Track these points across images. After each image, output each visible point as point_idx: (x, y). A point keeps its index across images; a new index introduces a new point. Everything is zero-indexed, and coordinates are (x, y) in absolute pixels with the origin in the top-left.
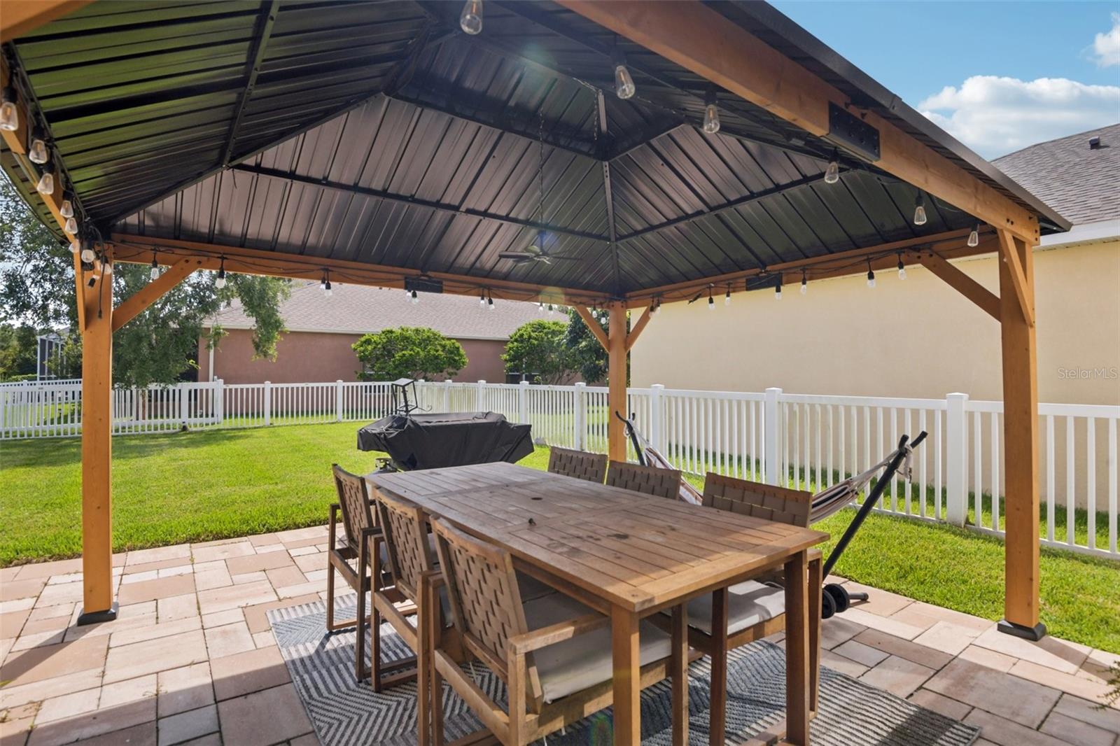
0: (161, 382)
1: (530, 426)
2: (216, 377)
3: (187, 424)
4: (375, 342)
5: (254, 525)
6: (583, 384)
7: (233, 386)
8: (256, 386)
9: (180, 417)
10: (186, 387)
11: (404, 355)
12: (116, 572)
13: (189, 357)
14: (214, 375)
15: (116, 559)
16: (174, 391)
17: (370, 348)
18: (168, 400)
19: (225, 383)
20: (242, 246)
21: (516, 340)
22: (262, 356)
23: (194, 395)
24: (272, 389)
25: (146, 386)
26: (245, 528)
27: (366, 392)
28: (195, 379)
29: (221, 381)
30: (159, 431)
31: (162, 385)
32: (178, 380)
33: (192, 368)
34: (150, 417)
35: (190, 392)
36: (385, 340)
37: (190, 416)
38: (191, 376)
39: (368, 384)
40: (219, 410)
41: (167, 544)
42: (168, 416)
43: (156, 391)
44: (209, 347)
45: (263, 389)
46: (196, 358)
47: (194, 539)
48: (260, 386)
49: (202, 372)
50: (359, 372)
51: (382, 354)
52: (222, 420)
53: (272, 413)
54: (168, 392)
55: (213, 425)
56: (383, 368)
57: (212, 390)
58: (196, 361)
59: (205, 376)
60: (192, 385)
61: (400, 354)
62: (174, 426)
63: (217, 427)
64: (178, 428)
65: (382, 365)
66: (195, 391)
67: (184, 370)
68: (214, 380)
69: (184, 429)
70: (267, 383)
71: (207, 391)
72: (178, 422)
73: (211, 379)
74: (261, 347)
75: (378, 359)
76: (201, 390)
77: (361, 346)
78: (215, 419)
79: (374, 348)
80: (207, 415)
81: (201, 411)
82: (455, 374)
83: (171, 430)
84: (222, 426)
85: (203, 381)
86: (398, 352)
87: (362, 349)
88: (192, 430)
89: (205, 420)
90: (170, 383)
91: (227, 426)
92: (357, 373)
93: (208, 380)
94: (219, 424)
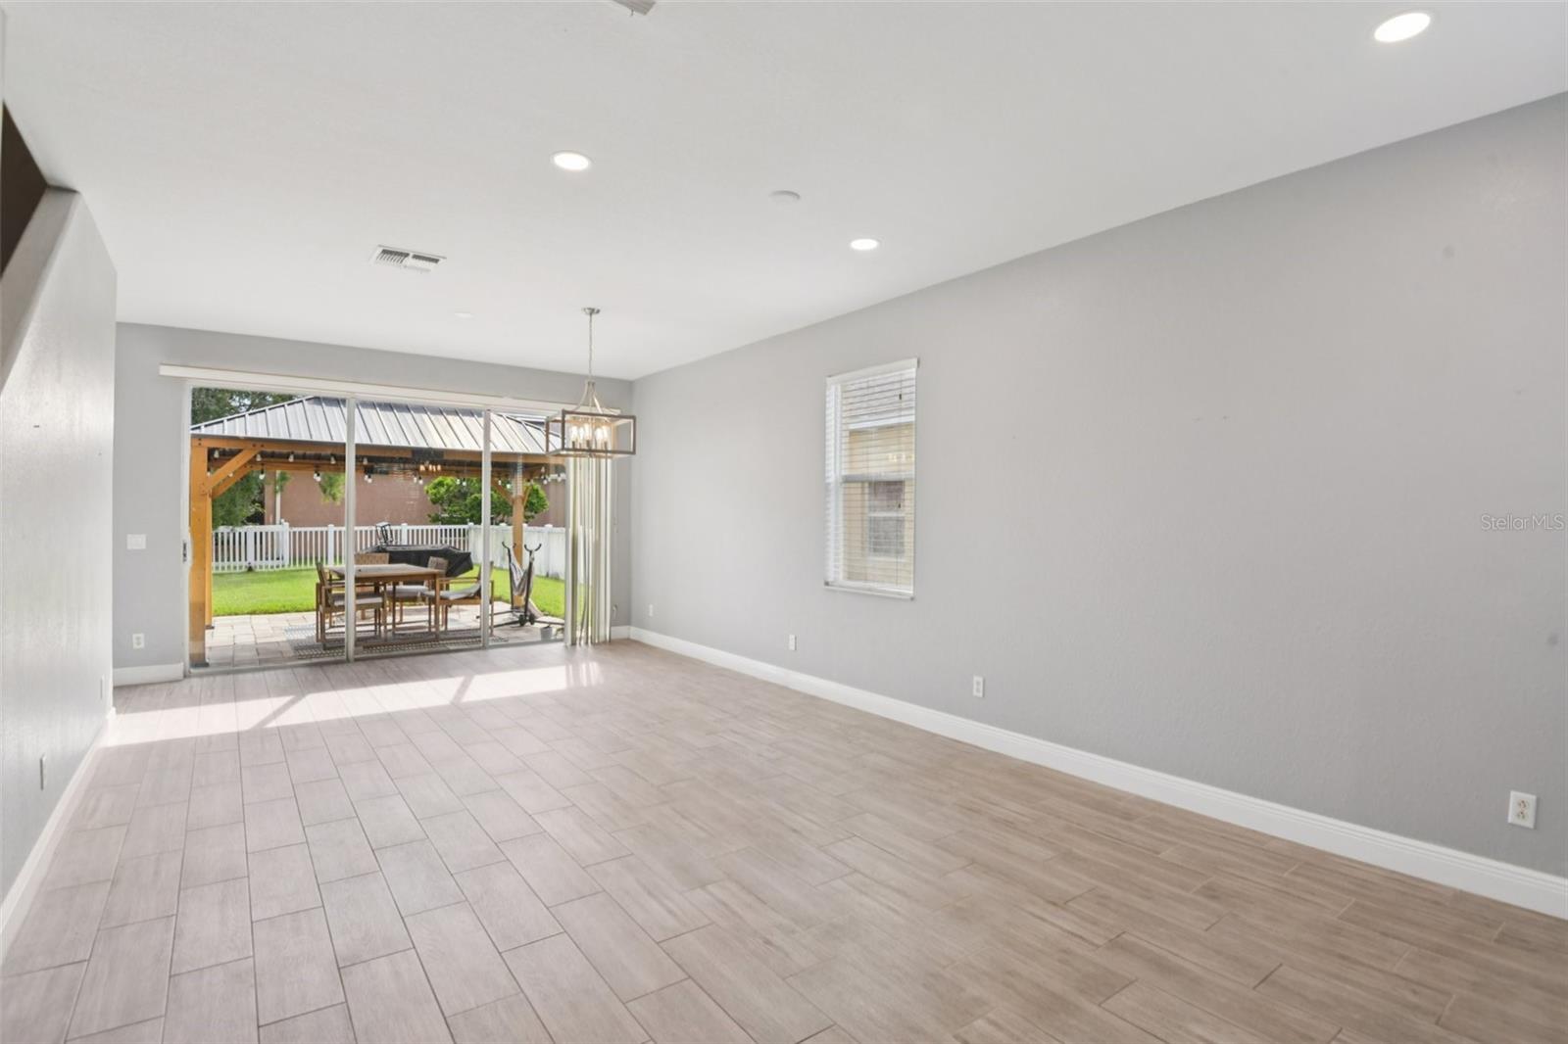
0: (229, 525)
2: (283, 521)
3: (252, 565)
4: (447, 484)
5: (289, 608)
7: (297, 529)
8: (319, 529)
9: (246, 559)
10: (252, 529)
11: (477, 498)
12: (213, 621)
13: (255, 502)
14: (281, 518)
16: (240, 533)
17: (443, 490)
18: (234, 543)
19: (291, 526)
22: (331, 499)
23: (259, 538)
24: (335, 532)
26: (283, 609)
28: (262, 522)
29: (287, 524)
30: (226, 571)
31: (230, 528)
32: (244, 523)
33: (258, 513)
34: (217, 560)
35: (255, 534)
37: (256, 559)
38: (258, 518)
40: (286, 552)
42: (234, 558)
43: (223, 534)
44: (276, 492)
45: (327, 532)
46: (262, 503)
47: (253, 613)
48: (324, 529)
49: (268, 516)
50: (433, 515)
51: (455, 496)
52: (287, 563)
53: (335, 557)
54: (234, 534)
55: (278, 567)
56: (455, 512)
57: (278, 533)
58: (263, 506)
59: (271, 520)
60: (258, 528)
61: (473, 496)
62: (241, 567)
63: (281, 568)
64: (244, 569)
65: (456, 508)
66: (261, 533)
67: (249, 514)
68: (281, 523)
69: (250, 569)
70: (331, 526)
71: (272, 533)
72: (244, 564)
73: (278, 522)
74: (328, 491)
75: (451, 502)
76: (267, 533)
77: (434, 488)
78: (280, 562)
79: (447, 490)
80: (272, 559)
81: (267, 553)
82: (533, 517)
83: (238, 570)
84: (286, 568)
85: (269, 524)
86: (472, 494)
87: (434, 491)
88: (258, 570)
89: (270, 563)
90: (237, 525)
91: (292, 567)
92: (429, 516)
93: (274, 523)
94: (283, 566)
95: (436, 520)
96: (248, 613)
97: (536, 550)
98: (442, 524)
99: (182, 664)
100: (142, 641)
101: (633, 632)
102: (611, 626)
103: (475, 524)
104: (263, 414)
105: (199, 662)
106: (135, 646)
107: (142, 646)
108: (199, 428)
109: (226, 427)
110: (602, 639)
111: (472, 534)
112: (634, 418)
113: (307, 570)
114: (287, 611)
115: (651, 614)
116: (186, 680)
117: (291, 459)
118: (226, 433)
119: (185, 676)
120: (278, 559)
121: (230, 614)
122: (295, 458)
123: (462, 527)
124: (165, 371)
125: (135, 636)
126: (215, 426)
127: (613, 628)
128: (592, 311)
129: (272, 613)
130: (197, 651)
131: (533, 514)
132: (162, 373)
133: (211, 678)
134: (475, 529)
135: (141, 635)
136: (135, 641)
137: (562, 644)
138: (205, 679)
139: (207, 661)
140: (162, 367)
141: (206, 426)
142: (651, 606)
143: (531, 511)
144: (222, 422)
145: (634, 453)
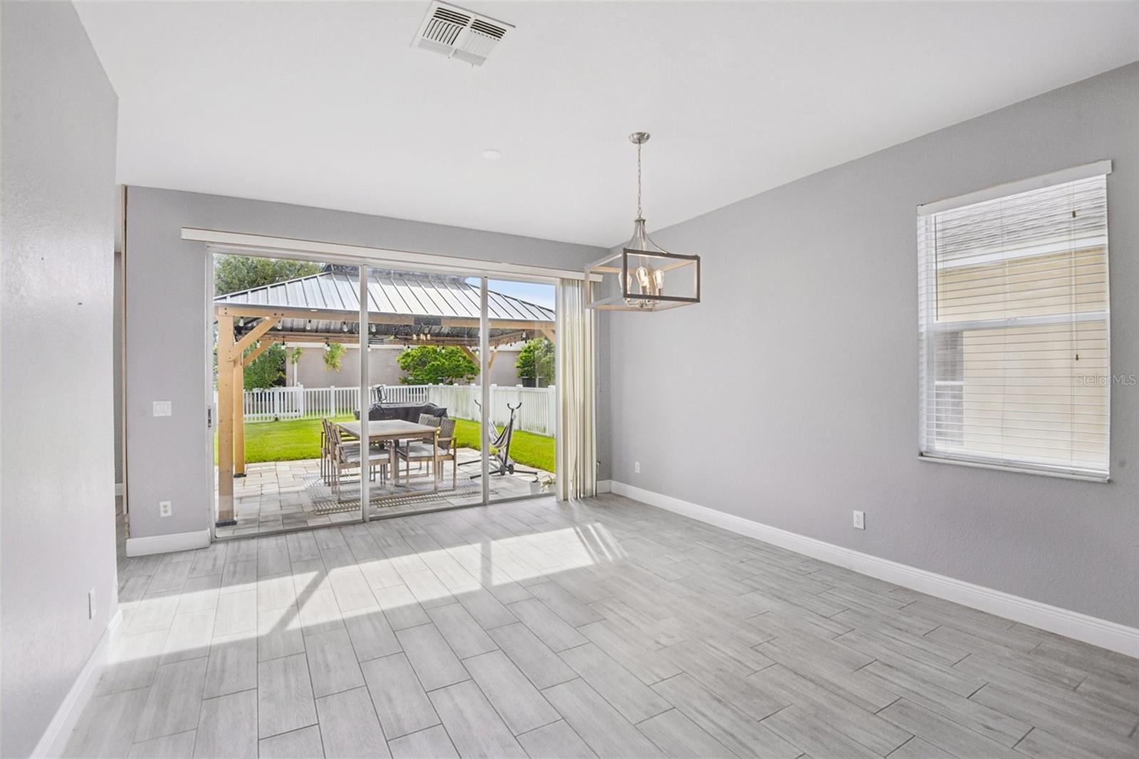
0: (261, 387)
1: (446, 409)
2: (299, 383)
3: (278, 416)
4: (412, 355)
5: (306, 455)
6: (522, 386)
7: (309, 390)
8: (324, 389)
9: (274, 412)
10: (278, 390)
11: (433, 365)
12: (245, 468)
13: (279, 370)
14: (298, 381)
15: (246, 465)
16: (269, 393)
17: (409, 360)
18: (265, 400)
19: (304, 387)
20: (292, 331)
21: (526, 351)
22: (332, 367)
23: (282, 396)
24: (336, 391)
25: (251, 390)
27: (410, 393)
28: (285, 386)
29: (302, 386)
30: (260, 421)
31: (262, 389)
32: (271, 386)
33: (280, 377)
34: (254, 412)
35: (280, 394)
36: (419, 354)
37: (280, 411)
38: (281, 382)
39: (411, 387)
40: (301, 406)
41: (265, 461)
42: (266, 412)
43: (257, 394)
44: (293, 363)
45: (330, 392)
46: (284, 371)
47: (278, 460)
48: (328, 389)
49: (289, 381)
50: (402, 378)
51: (418, 364)
52: (302, 414)
53: (336, 409)
54: (265, 394)
55: (296, 417)
56: (418, 375)
57: (296, 392)
58: (285, 374)
59: (291, 383)
60: (281, 389)
61: (430, 364)
62: (270, 418)
63: (298, 419)
64: (272, 420)
65: (418, 373)
66: (284, 393)
67: (275, 379)
68: (297, 386)
69: (277, 419)
70: (333, 387)
71: (292, 393)
72: (272, 415)
73: (295, 384)
74: (330, 362)
75: (415, 368)
76: (288, 393)
77: (403, 358)
78: (297, 414)
79: (412, 360)
80: (292, 411)
81: (288, 407)
82: (473, 378)
83: (268, 420)
84: (302, 418)
85: (290, 386)
86: (429, 362)
87: (403, 360)
88: (282, 420)
89: (290, 414)
90: (267, 387)
91: (306, 418)
92: (400, 379)
93: (293, 385)
94: (300, 416)
95: (405, 381)
96: (274, 461)
97: (517, 408)
98: (409, 384)
99: (209, 530)
100: (169, 509)
101: (615, 486)
102: (597, 481)
103: (434, 384)
104: (283, 287)
105: (226, 522)
106: (163, 515)
107: (169, 513)
108: (225, 298)
109: (250, 298)
110: (589, 494)
111: (432, 390)
112: (697, 258)
113: (317, 419)
114: (305, 458)
115: (638, 471)
116: (212, 547)
118: (250, 303)
119: (212, 542)
120: (296, 411)
121: (259, 462)
123: (424, 386)
124: (187, 234)
125: (162, 504)
126: (240, 297)
127: (598, 482)
128: (641, 138)
129: (292, 460)
130: (225, 509)
131: (473, 376)
132: (184, 237)
133: (236, 544)
134: (434, 388)
135: (168, 503)
136: (162, 509)
137: (553, 499)
138: (231, 545)
139: (235, 519)
140: (184, 231)
141: (231, 296)
142: (637, 464)
143: (472, 374)
144: (246, 293)
145: (697, 300)
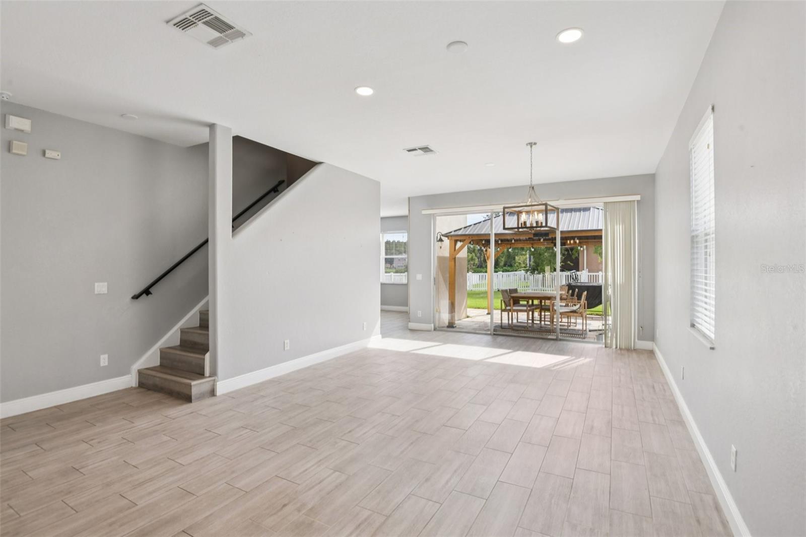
8: (595, 274)
48: (597, 274)
49: (580, 268)
99: (433, 325)
100: (420, 314)
101: (654, 347)
102: (638, 340)
110: (629, 347)
117: (513, 241)
122: (515, 241)
124: (424, 212)
128: (531, 144)
130: (451, 321)
137: (601, 346)
139: (456, 326)
